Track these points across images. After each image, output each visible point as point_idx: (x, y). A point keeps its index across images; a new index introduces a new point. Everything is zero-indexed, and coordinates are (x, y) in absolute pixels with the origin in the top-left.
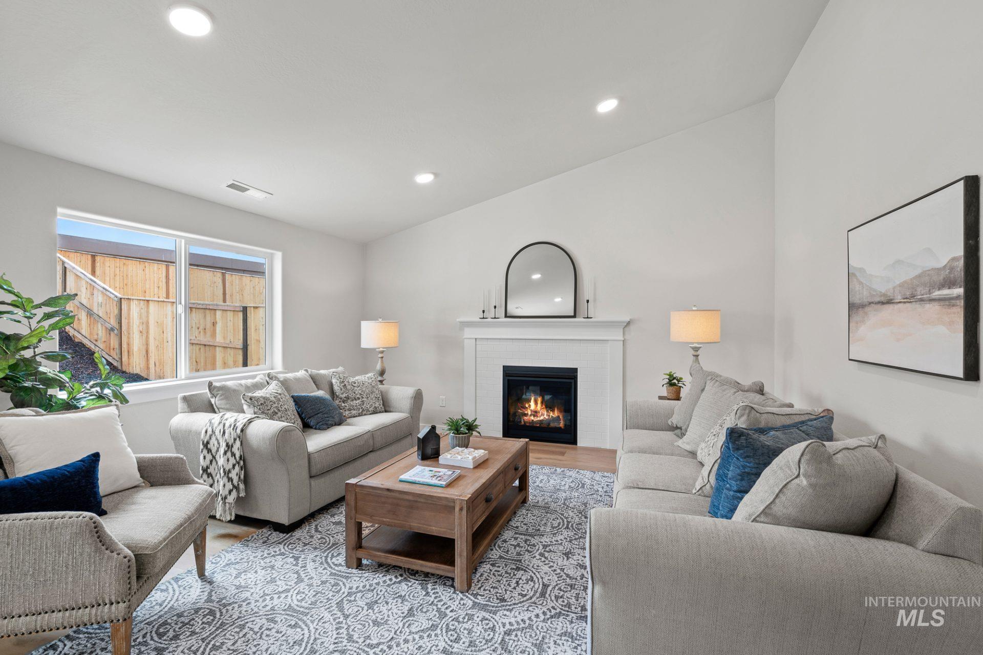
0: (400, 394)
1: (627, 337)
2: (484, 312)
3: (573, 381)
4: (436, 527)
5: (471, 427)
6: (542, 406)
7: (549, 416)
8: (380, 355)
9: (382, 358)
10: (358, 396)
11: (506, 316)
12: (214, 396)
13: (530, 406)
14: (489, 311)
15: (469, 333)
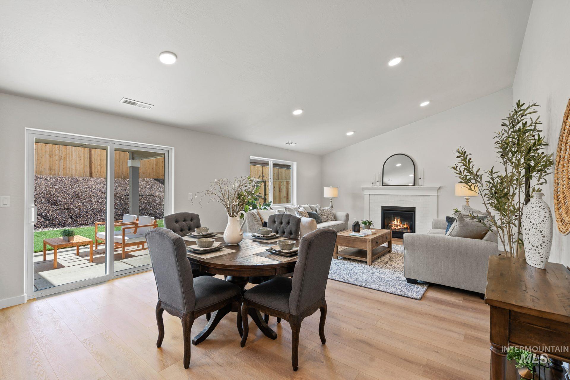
0: (341, 214)
1: (439, 194)
2: (373, 183)
3: (413, 213)
4: (362, 247)
5: (370, 223)
6: (400, 222)
7: (403, 227)
8: (331, 200)
9: (332, 201)
10: (326, 214)
11: (383, 185)
12: (286, 210)
13: (394, 223)
14: (375, 183)
15: (366, 192)
